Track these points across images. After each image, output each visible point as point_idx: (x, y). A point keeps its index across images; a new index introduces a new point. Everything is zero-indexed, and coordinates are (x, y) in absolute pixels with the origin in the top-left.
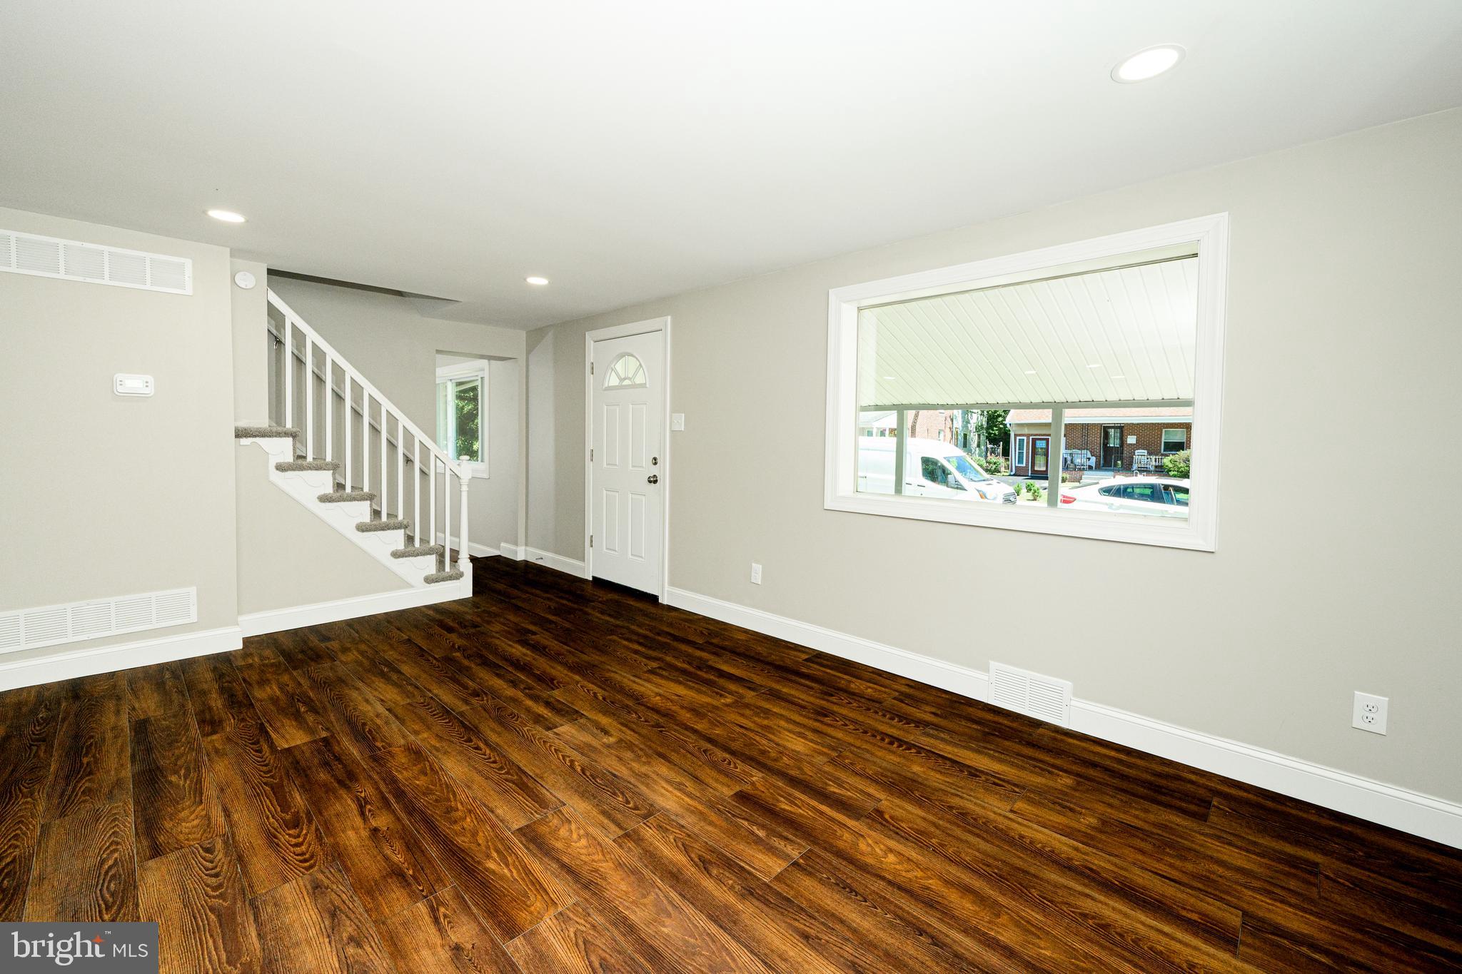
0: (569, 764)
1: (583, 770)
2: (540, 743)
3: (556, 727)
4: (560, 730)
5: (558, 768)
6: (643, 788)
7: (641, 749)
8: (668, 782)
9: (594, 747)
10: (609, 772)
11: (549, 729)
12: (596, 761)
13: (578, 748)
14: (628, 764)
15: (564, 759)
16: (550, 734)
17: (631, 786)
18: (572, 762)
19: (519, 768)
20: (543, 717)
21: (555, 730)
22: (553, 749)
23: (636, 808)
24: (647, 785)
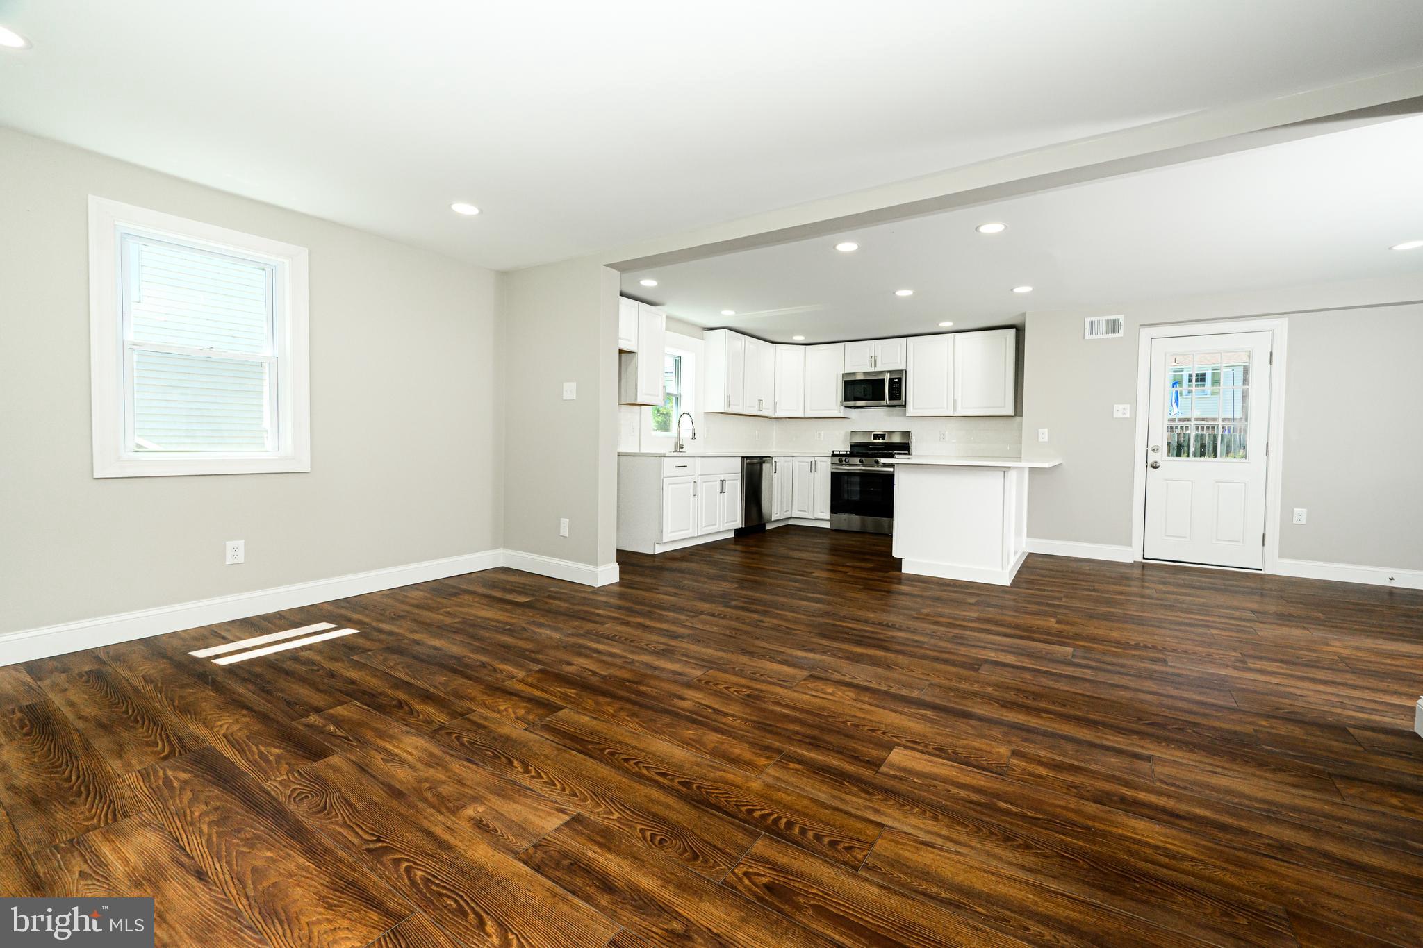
0: (530, 768)
1: (511, 763)
2: (581, 793)
3: (566, 824)
4: (558, 821)
5: (542, 762)
6: (436, 751)
7: (425, 800)
8: (404, 762)
9: (498, 795)
10: (476, 764)
11: (577, 819)
12: (494, 775)
13: (523, 791)
14: (449, 777)
15: (539, 773)
16: (573, 810)
17: (451, 752)
18: (527, 771)
19: (590, 756)
20: (600, 845)
21: (567, 818)
22: (559, 786)
23: (449, 734)
24: (431, 755)
